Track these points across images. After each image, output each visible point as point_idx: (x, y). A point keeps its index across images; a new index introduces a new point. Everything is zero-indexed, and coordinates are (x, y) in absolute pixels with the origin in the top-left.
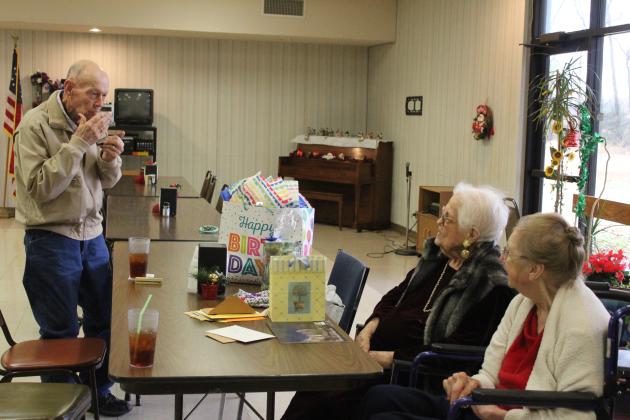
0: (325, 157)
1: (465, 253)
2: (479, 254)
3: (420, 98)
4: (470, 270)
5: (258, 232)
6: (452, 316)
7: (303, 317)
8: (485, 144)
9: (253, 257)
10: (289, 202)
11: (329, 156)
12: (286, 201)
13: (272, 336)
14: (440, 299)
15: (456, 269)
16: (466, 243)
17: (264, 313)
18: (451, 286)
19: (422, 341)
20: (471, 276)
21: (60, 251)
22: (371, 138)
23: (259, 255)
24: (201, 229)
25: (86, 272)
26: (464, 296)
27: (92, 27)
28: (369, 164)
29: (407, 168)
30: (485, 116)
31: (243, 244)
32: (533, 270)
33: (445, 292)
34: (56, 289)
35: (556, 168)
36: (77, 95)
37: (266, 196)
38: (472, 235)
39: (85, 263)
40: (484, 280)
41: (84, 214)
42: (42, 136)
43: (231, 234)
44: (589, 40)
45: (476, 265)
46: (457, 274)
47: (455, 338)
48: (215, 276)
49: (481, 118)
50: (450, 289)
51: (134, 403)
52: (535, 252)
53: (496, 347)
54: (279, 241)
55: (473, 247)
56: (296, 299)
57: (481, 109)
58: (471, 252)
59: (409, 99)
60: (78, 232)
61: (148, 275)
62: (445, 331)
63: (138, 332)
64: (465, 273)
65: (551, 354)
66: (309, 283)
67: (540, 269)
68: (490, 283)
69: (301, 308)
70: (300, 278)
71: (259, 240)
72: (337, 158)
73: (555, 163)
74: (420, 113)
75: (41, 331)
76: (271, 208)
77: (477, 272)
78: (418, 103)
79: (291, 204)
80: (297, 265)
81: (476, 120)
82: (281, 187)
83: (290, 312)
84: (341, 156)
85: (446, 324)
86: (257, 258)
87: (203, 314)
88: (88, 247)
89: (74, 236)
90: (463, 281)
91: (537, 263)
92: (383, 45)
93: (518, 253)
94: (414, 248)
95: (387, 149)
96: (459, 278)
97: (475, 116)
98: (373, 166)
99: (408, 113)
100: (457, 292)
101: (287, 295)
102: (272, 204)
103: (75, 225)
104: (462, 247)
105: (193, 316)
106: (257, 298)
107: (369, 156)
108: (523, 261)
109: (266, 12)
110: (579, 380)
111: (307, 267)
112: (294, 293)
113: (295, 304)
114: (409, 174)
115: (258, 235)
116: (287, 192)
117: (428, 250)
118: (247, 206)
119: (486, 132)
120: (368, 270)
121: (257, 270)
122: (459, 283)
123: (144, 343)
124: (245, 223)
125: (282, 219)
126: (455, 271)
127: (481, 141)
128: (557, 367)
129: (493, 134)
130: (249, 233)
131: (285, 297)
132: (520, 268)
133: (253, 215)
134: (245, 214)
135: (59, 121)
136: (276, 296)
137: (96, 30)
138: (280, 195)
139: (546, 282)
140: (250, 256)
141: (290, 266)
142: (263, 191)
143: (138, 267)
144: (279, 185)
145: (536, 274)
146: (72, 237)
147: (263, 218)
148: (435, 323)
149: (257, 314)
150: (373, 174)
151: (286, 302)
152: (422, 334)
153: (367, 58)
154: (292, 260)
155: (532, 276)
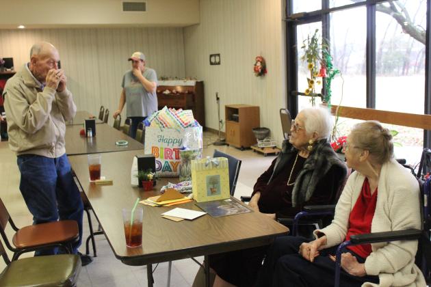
0: (164, 92)
1: (310, 147)
2: (319, 147)
3: (219, 55)
4: (316, 157)
5: (171, 145)
6: (309, 187)
7: (215, 197)
8: (261, 79)
9: (169, 160)
10: (189, 124)
11: (167, 92)
12: (186, 124)
13: (205, 213)
14: (299, 177)
15: (306, 157)
16: (311, 142)
17: (190, 197)
18: (306, 169)
19: (291, 205)
20: (317, 161)
21: (42, 166)
22: (191, 79)
23: (172, 158)
24: (117, 143)
25: (59, 178)
26: (314, 174)
27: (19, 25)
28: (191, 95)
29: (217, 95)
30: (261, 62)
31: (162, 152)
32: (362, 155)
33: (302, 173)
34: (42, 191)
35: (310, 89)
36: (41, 65)
37: (175, 121)
38: (314, 136)
39: (59, 172)
40: (325, 163)
41: (55, 140)
42: (22, 91)
43: (153, 147)
44: (322, 16)
45: (319, 154)
46: (308, 160)
47: (313, 201)
48: (151, 175)
49: (259, 64)
50: (305, 170)
51: (93, 255)
52: (363, 143)
53: (344, 204)
54: (188, 149)
55: (315, 143)
56: (211, 186)
57: (258, 59)
58: (314, 146)
59: (211, 56)
60: (52, 152)
61: (101, 177)
62: (305, 197)
63: (131, 224)
64: (313, 159)
65: (386, 205)
66: (219, 176)
67: (366, 153)
68: (329, 163)
69: (215, 191)
70: (213, 173)
71: (172, 149)
72: (172, 93)
73: (310, 87)
74: (219, 63)
75: (34, 219)
76: (178, 128)
77: (320, 158)
78: (217, 58)
79: (190, 125)
80: (211, 165)
81: (255, 65)
82: (183, 115)
83: (208, 195)
84: (174, 91)
85: (306, 192)
86: (172, 160)
87: (151, 201)
88: (59, 162)
89: (50, 155)
90: (313, 165)
91: (364, 150)
92: (192, 25)
93: (353, 145)
94: (224, 141)
95: (200, 86)
96: (309, 163)
97: (255, 63)
98: (194, 95)
99: (212, 64)
100: (310, 172)
101: (206, 185)
102: (179, 126)
103: (49, 148)
104: (308, 144)
105: (146, 204)
106: (182, 187)
107: (190, 90)
108: (356, 150)
109: (124, 10)
110: (406, 218)
111: (217, 165)
112: (210, 183)
113: (211, 189)
114: (218, 99)
115: (171, 147)
116: (187, 118)
117: (285, 147)
118: (163, 129)
119: (262, 72)
120: (241, 162)
121: (172, 168)
122: (310, 166)
123: (135, 231)
124: (162, 140)
125: (188, 135)
126: (305, 159)
127: (259, 77)
128: (391, 212)
129: (266, 72)
130: (165, 145)
131: (204, 186)
132: (354, 154)
133: (167, 134)
134: (161, 133)
135: (30, 82)
136: (198, 185)
137: (22, 27)
138: (183, 120)
139: (370, 162)
140: (167, 160)
141: (206, 166)
142: (172, 118)
143: (95, 174)
144: (181, 114)
145: (364, 156)
146: (49, 156)
147: (174, 135)
148: (298, 193)
149: (186, 198)
150: (194, 100)
151: (205, 189)
152: (291, 200)
153: (183, 34)
154: (208, 162)
155: (362, 159)
